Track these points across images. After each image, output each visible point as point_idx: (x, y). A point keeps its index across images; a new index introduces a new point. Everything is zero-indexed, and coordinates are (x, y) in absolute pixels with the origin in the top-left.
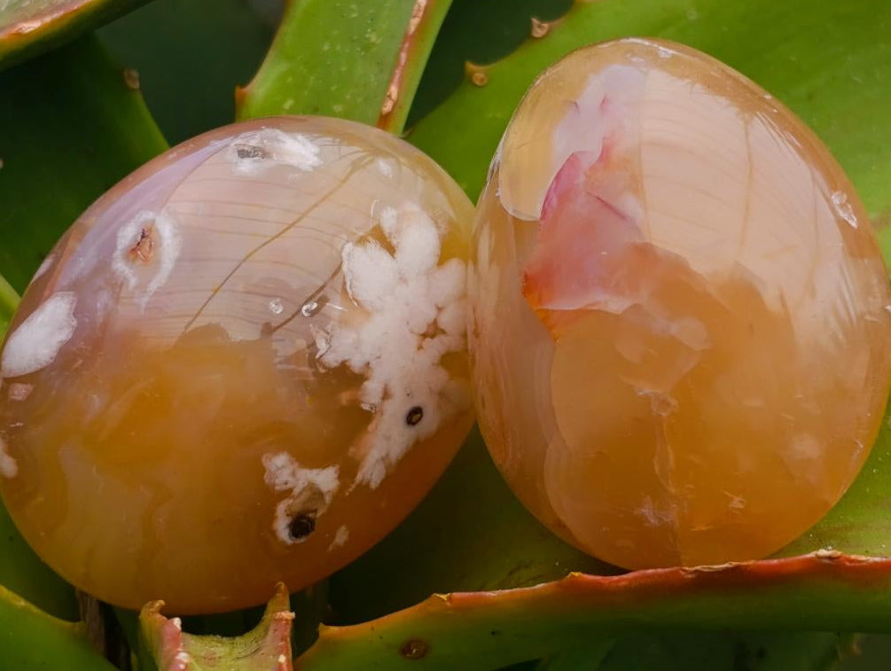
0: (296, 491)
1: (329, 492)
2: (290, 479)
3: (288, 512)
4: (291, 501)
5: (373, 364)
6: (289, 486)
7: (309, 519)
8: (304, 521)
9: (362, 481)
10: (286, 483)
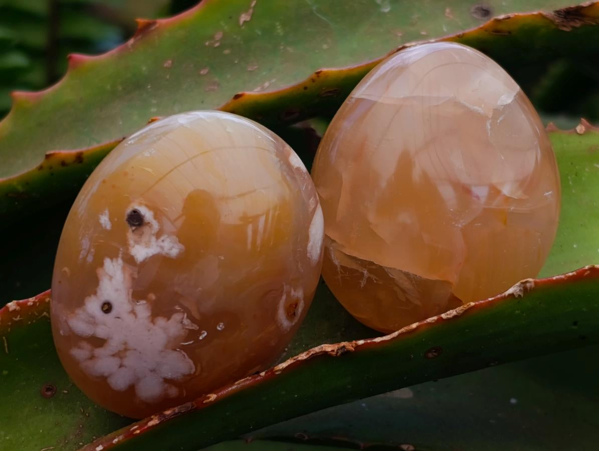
0: (154, 239)
1: (134, 247)
2: (162, 244)
3: (150, 225)
4: (153, 232)
5: (151, 325)
6: (160, 240)
7: (134, 225)
8: (137, 223)
9: (117, 260)
10: (163, 241)
